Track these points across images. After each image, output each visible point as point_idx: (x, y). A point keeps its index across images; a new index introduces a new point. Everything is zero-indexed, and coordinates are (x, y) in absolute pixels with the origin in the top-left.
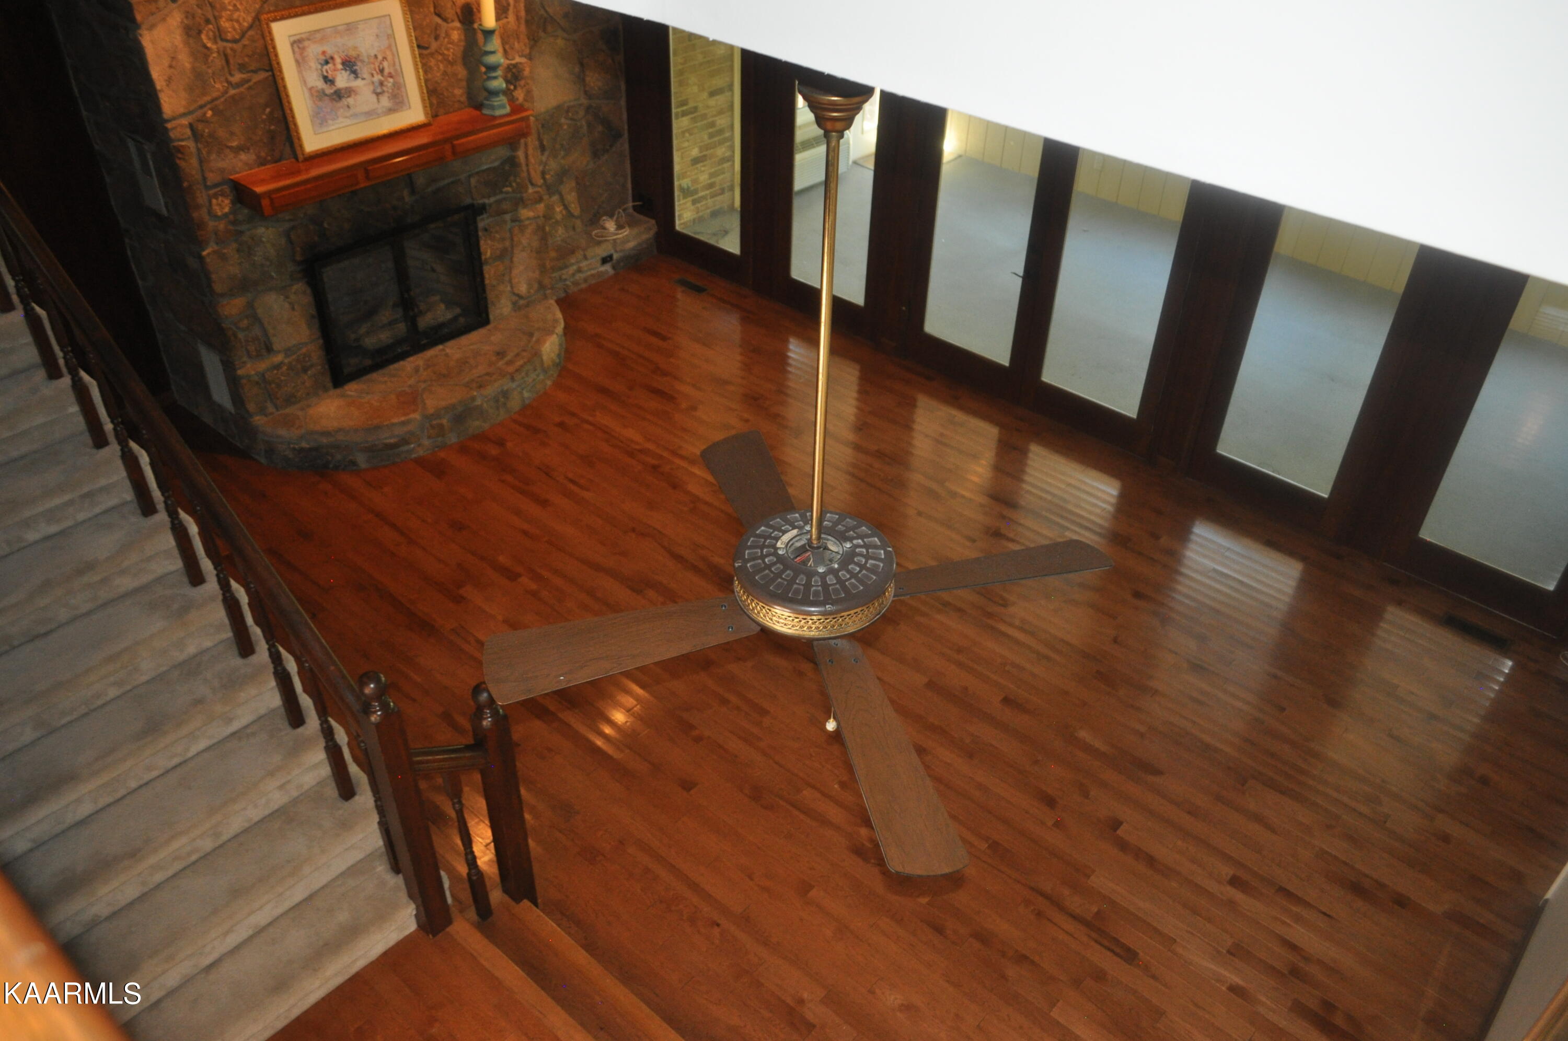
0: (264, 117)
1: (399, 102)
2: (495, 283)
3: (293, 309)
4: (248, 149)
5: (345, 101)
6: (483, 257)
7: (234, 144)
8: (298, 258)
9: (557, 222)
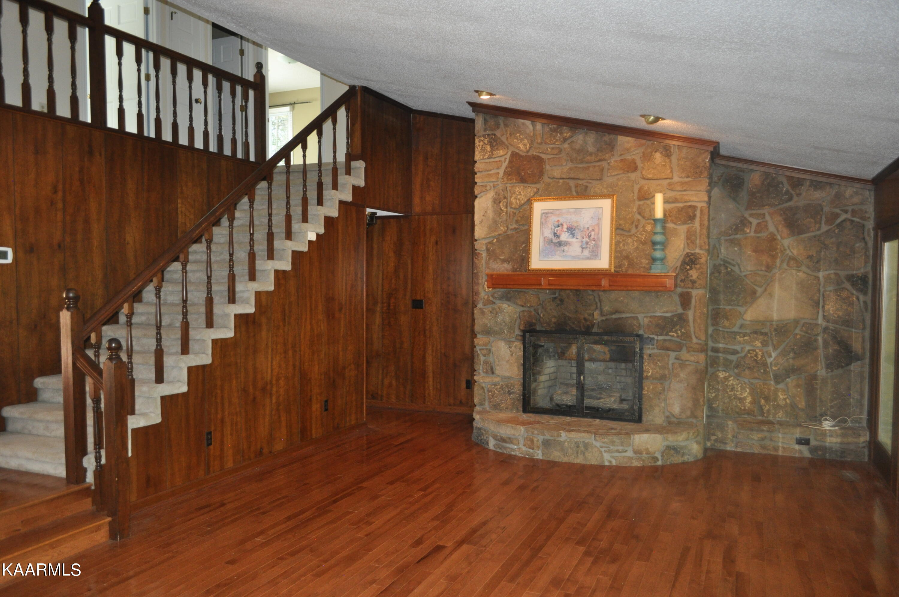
0: (521, 248)
1: (595, 254)
2: (651, 396)
3: (512, 355)
7: (502, 258)
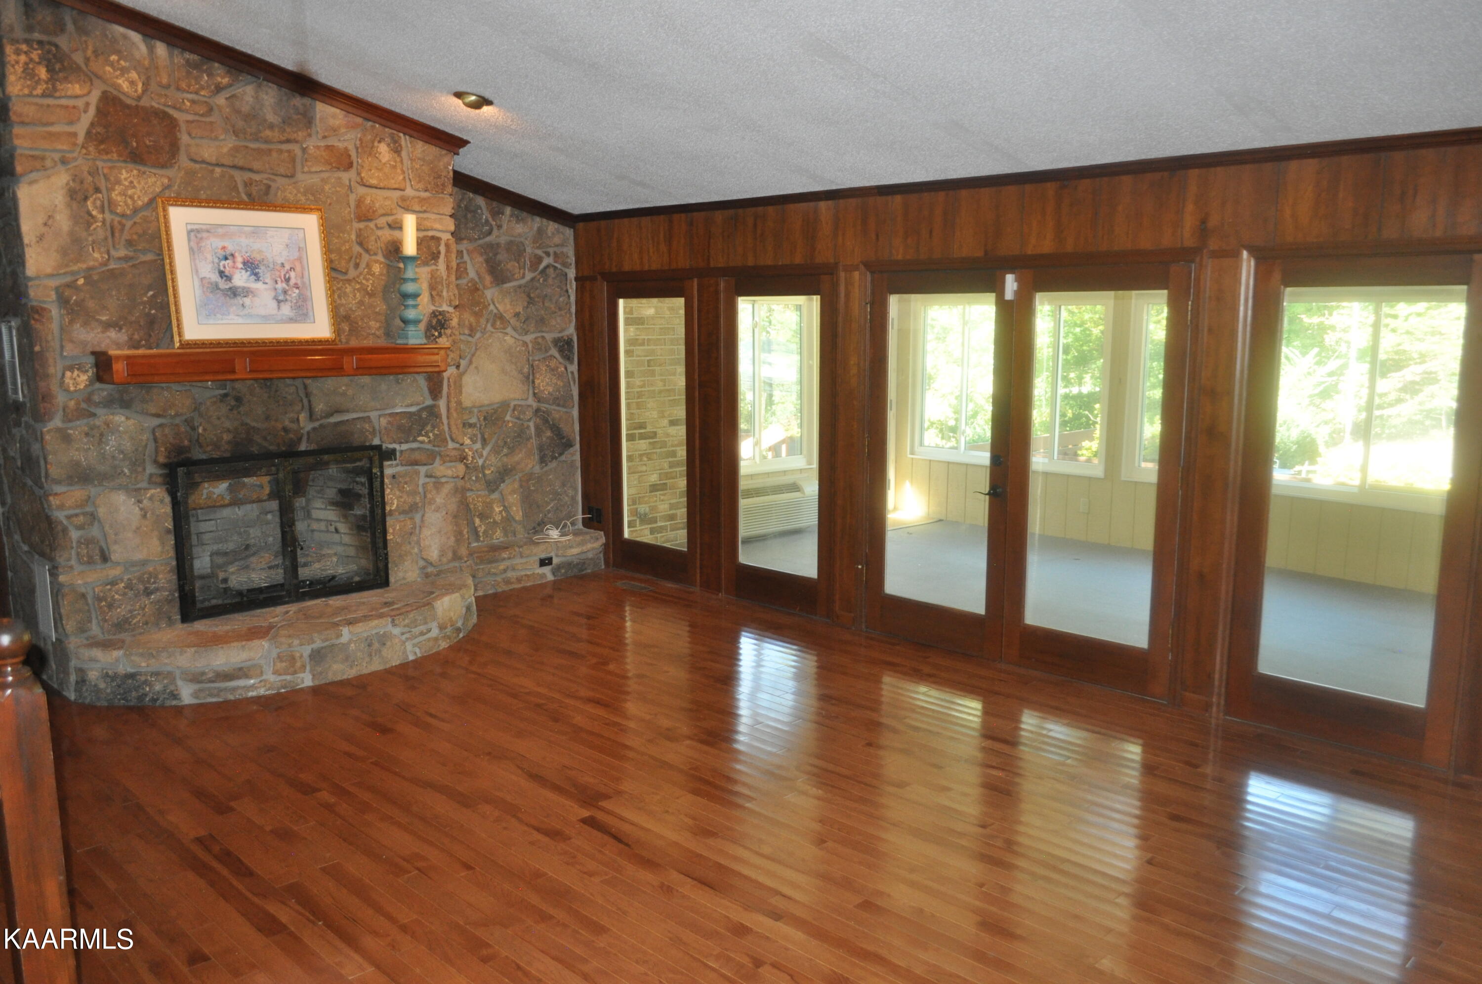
0: (145, 299)
1: (302, 312)
2: (399, 540)
3: (144, 516)
4: (121, 329)
5: (239, 300)
6: (388, 508)
7: (104, 318)
8: (161, 459)
9: (495, 522)
